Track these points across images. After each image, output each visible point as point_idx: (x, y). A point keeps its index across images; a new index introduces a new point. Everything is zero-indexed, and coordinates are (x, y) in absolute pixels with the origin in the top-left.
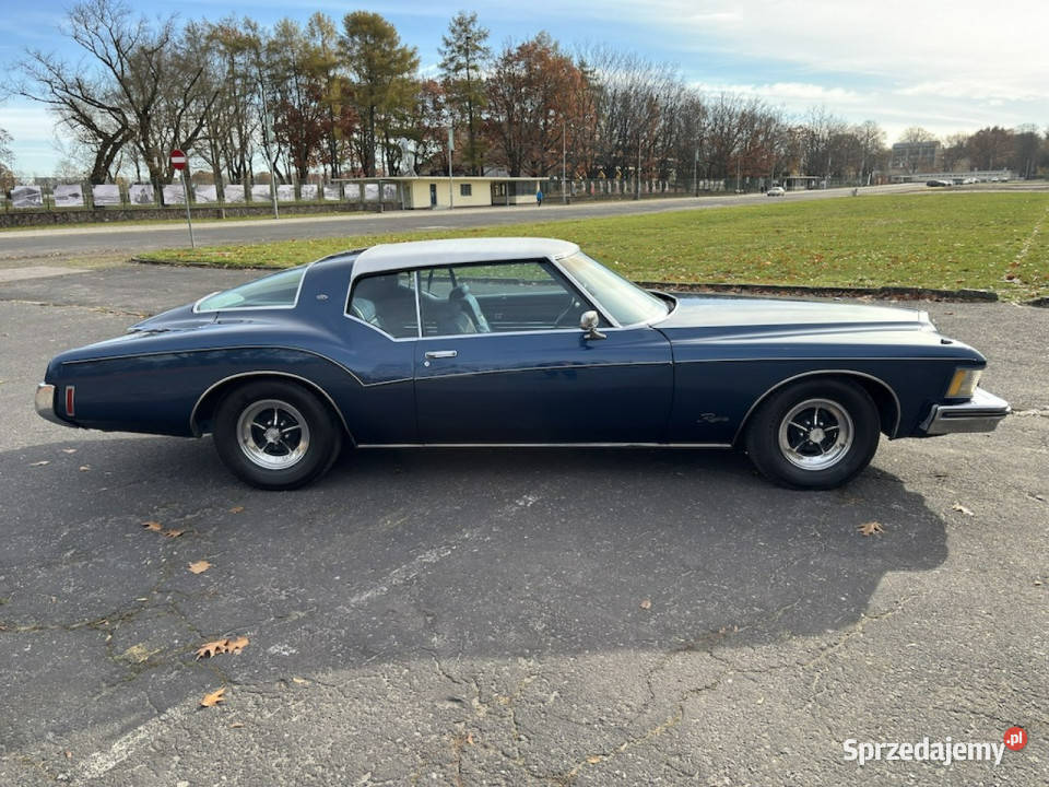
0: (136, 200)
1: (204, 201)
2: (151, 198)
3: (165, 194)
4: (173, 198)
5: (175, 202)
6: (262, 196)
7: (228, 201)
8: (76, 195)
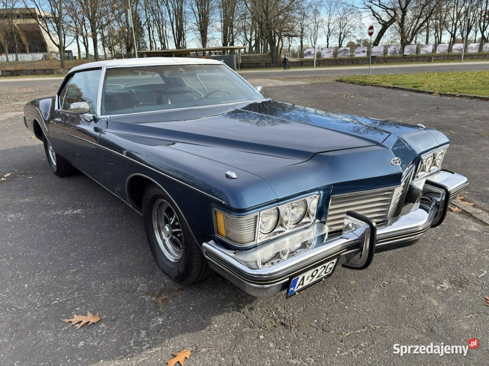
0: (390, 53)
1: (424, 53)
2: (398, 52)
3: (405, 50)
4: (409, 52)
5: (409, 54)
6: (458, 50)
7: (438, 52)
8: (364, 52)
